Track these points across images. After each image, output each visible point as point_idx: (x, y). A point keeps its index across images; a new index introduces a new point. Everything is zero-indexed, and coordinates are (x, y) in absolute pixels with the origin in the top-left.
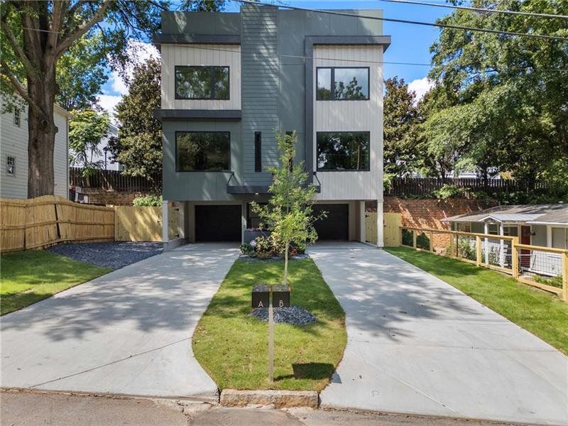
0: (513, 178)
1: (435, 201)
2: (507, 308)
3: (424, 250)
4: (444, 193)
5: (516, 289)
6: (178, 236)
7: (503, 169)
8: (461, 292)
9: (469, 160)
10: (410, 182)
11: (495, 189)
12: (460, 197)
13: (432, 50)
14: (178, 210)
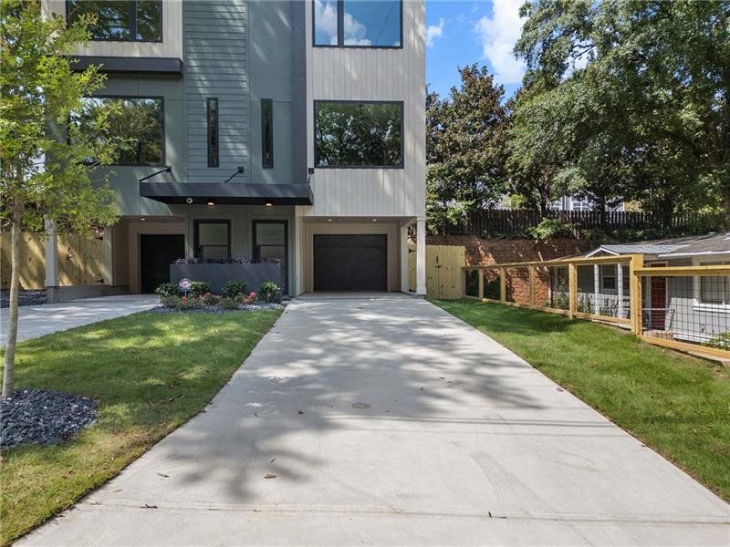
0: (640, 211)
1: (531, 242)
2: (611, 394)
3: (492, 300)
4: (543, 231)
5: (636, 355)
6: (102, 281)
7: (627, 199)
8: (524, 363)
9: (573, 170)
10: (494, 215)
11: (615, 226)
12: (567, 237)
13: (523, 14)
14: (102, 238)
